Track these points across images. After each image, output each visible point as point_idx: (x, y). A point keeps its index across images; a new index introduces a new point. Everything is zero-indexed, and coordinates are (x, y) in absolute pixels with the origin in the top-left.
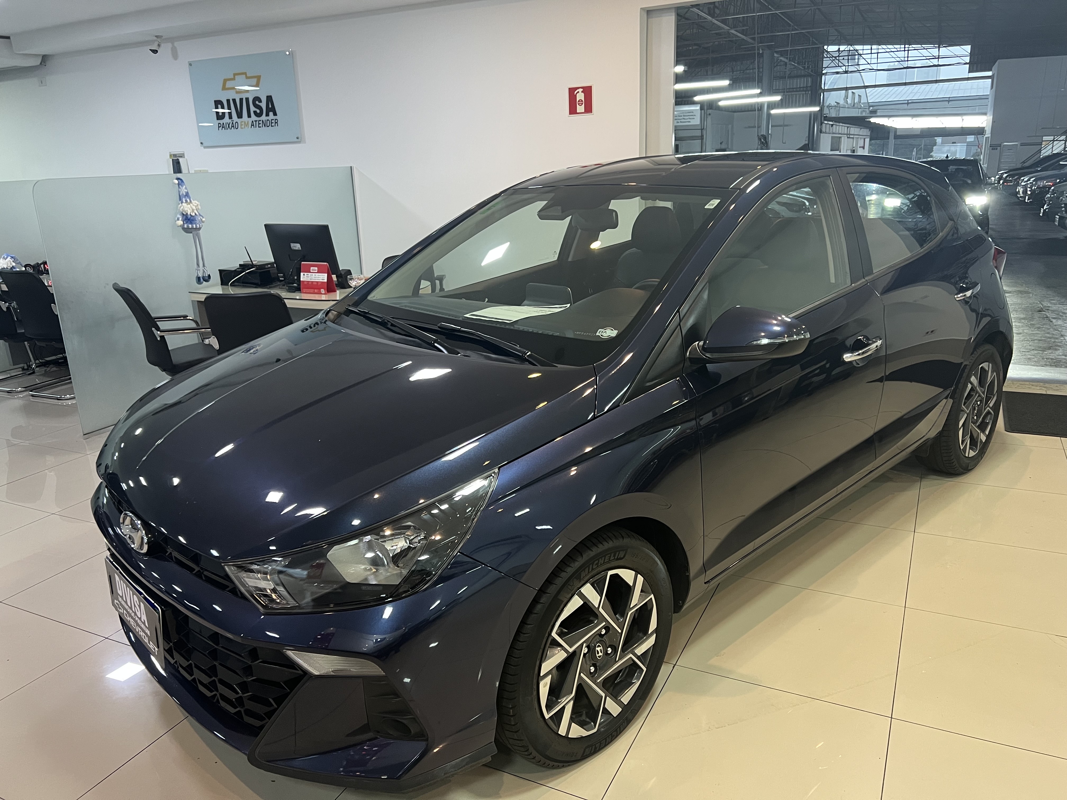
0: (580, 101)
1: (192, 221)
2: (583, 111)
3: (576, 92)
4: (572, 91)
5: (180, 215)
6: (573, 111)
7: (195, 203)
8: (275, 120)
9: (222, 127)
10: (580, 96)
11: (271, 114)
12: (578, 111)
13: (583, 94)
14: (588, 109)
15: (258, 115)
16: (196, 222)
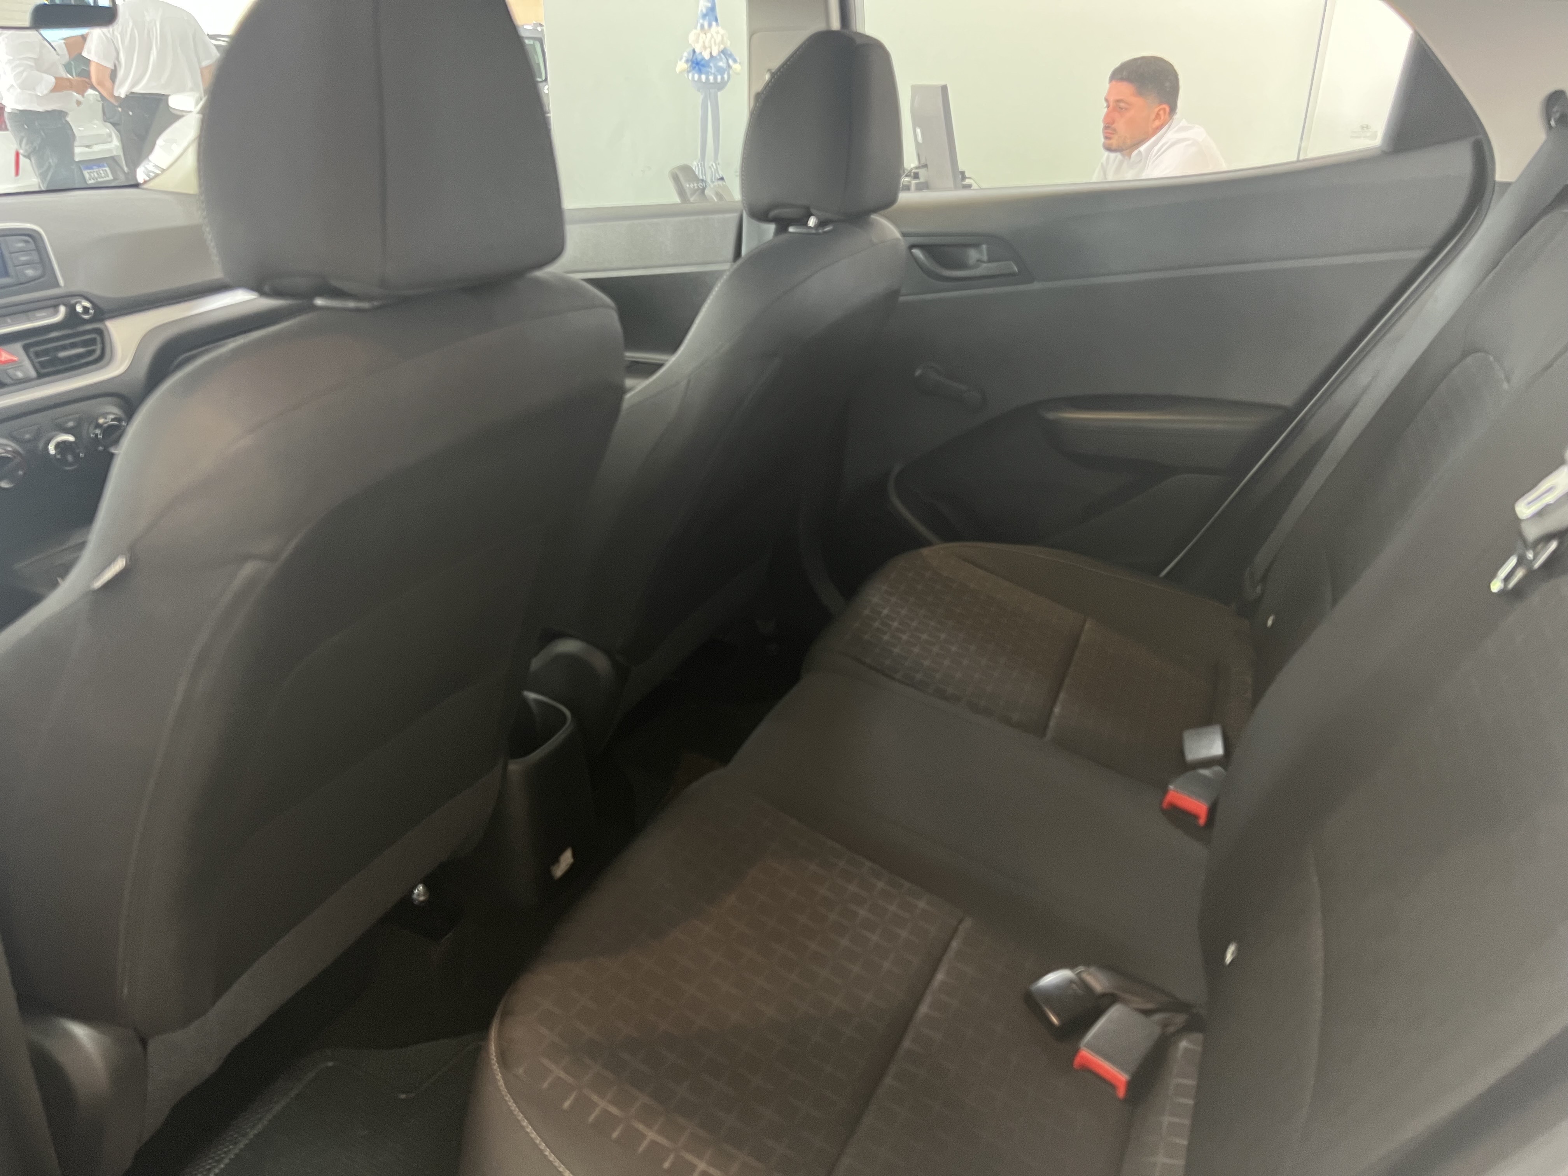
16: (710, 70)
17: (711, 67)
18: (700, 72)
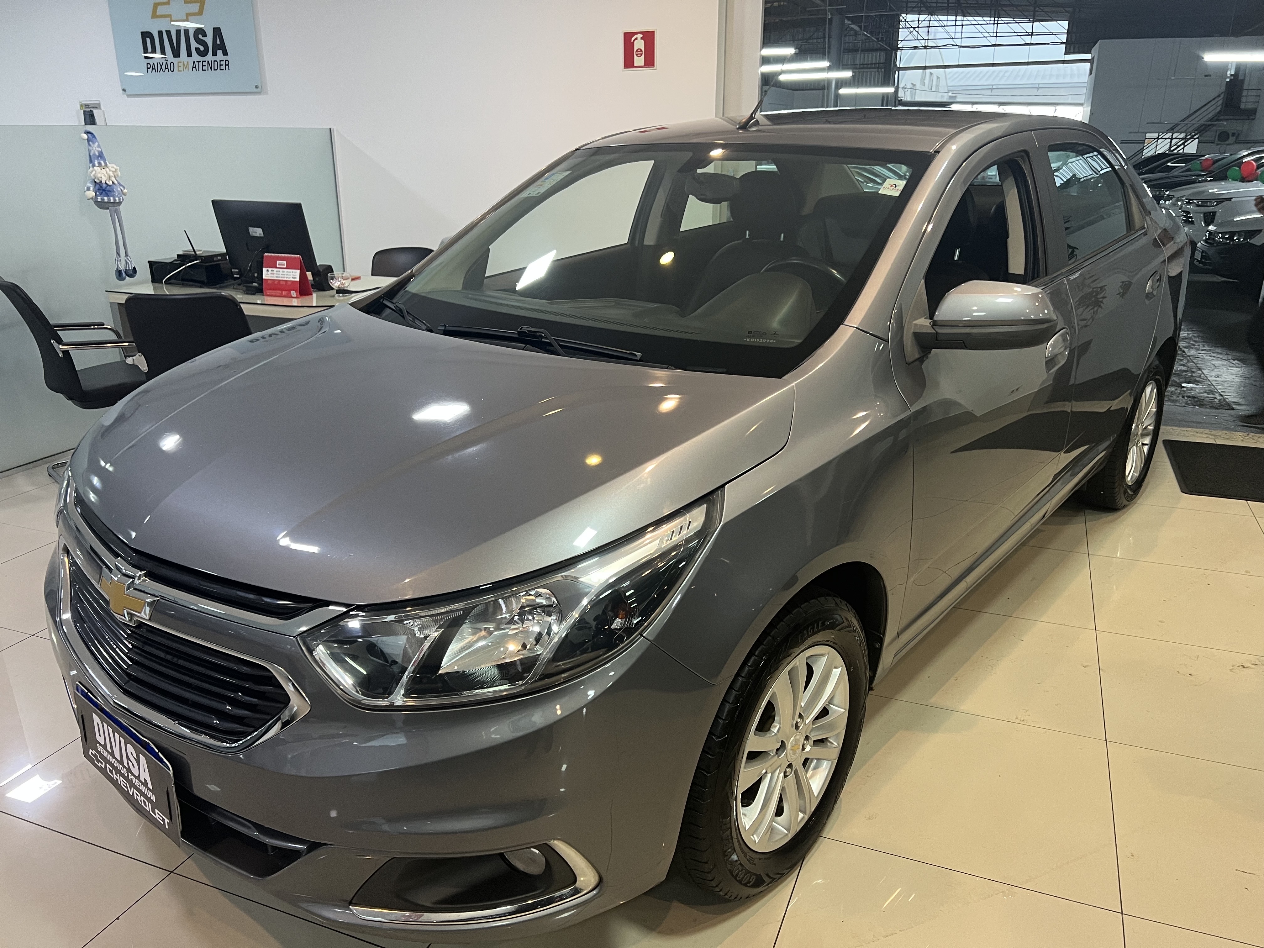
0: (639, 50)
1: (109, 193)
2: (643, 64)
3: (633, 39)
4: (628, 37)
5: (91, 183)
6: (629, 63)
7: (113, 168)
8: (226, 61)
9: (153, 69)
10: (639, 44)
11: (220, 52)
12: (635, 65)
13: (643, 41)
14: (650, 62)
15: (203, 54)
16: (114, 194)
17: (114, 191)
18: (107, 196)
